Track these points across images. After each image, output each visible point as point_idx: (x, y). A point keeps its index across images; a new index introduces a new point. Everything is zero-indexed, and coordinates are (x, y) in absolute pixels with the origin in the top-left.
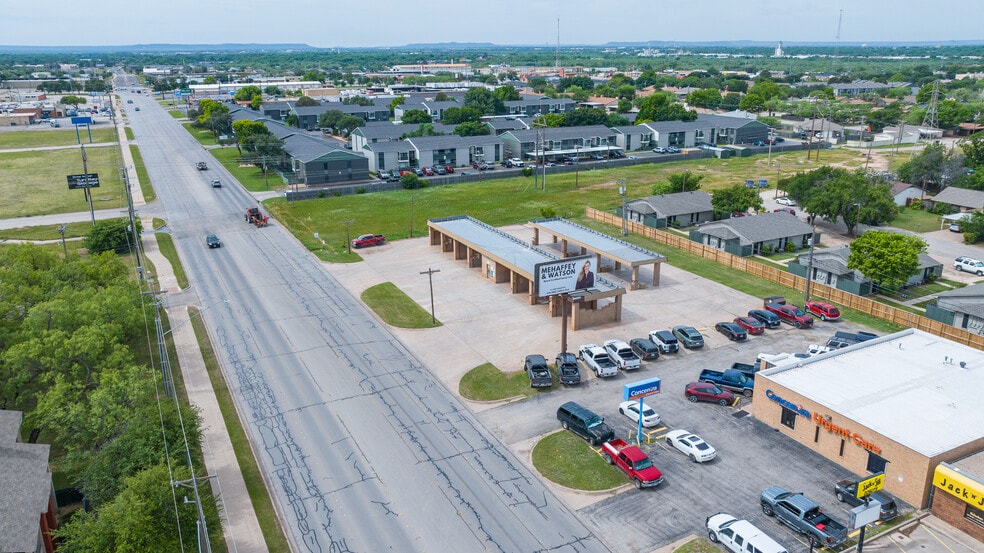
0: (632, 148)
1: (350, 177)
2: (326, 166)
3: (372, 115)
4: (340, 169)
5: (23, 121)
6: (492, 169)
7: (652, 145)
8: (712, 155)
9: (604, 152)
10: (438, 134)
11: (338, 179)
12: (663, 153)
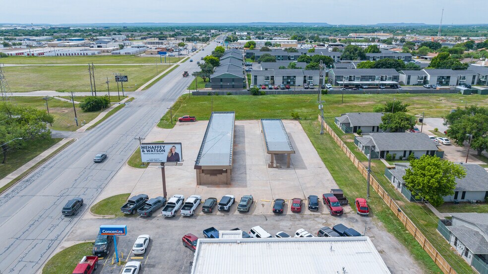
0: (411, 83)
1: (233, 87)
2: (221, 80)
3: (292, 57)
4: (228, 82)
5: (155, 52)
6: (313, 88)
7: (425, 82)
8: (459, 91)
9: (388, 85)
10: (298, 68)
11: (227, 87)
12: (429, 88)
